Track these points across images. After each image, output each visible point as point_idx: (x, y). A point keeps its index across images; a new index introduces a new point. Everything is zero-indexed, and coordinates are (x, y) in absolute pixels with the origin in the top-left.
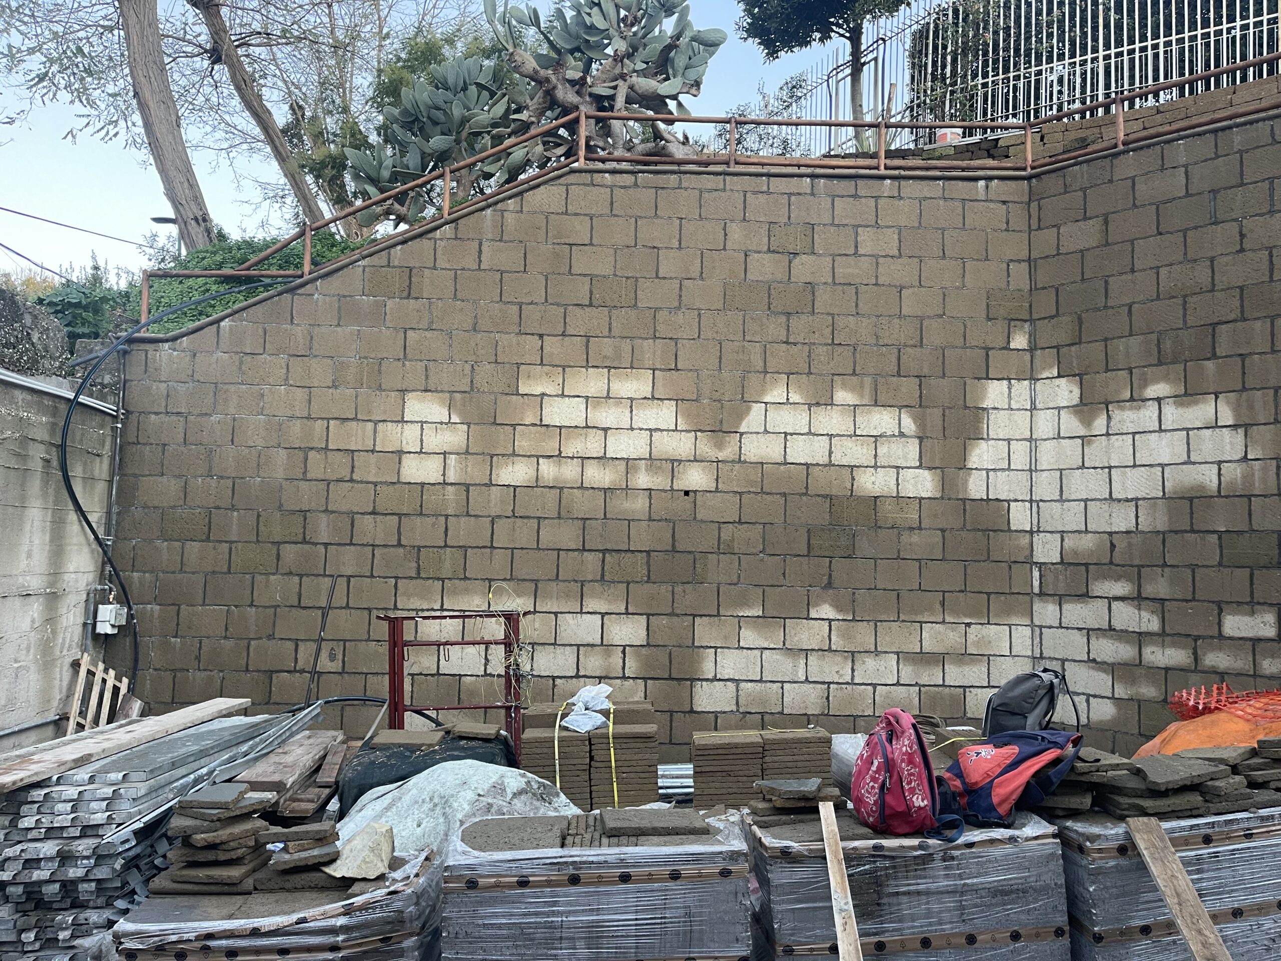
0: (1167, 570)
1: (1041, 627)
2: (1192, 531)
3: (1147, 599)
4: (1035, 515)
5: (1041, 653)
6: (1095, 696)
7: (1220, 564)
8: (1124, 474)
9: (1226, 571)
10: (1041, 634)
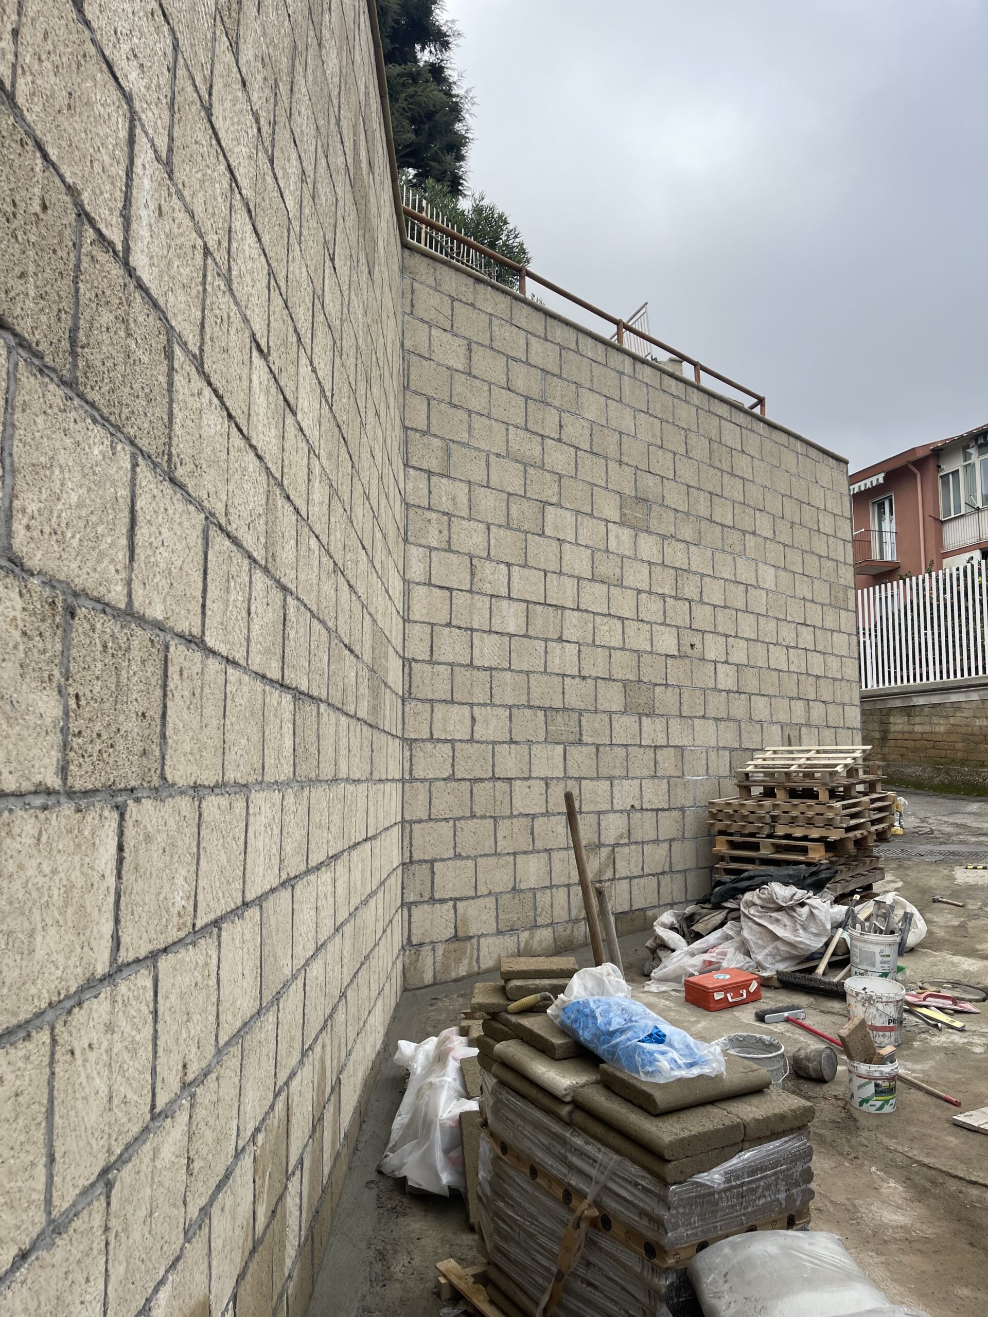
0: (513, 746)
1: (411, 822)
2: (530, 707)
3: (499, 778)
4: (407, 678)
5: (411, 857)
6: (461, 899)
7: (546, 741)
8: (482, 639)
9: (550, 747)
10: (411, 831)
